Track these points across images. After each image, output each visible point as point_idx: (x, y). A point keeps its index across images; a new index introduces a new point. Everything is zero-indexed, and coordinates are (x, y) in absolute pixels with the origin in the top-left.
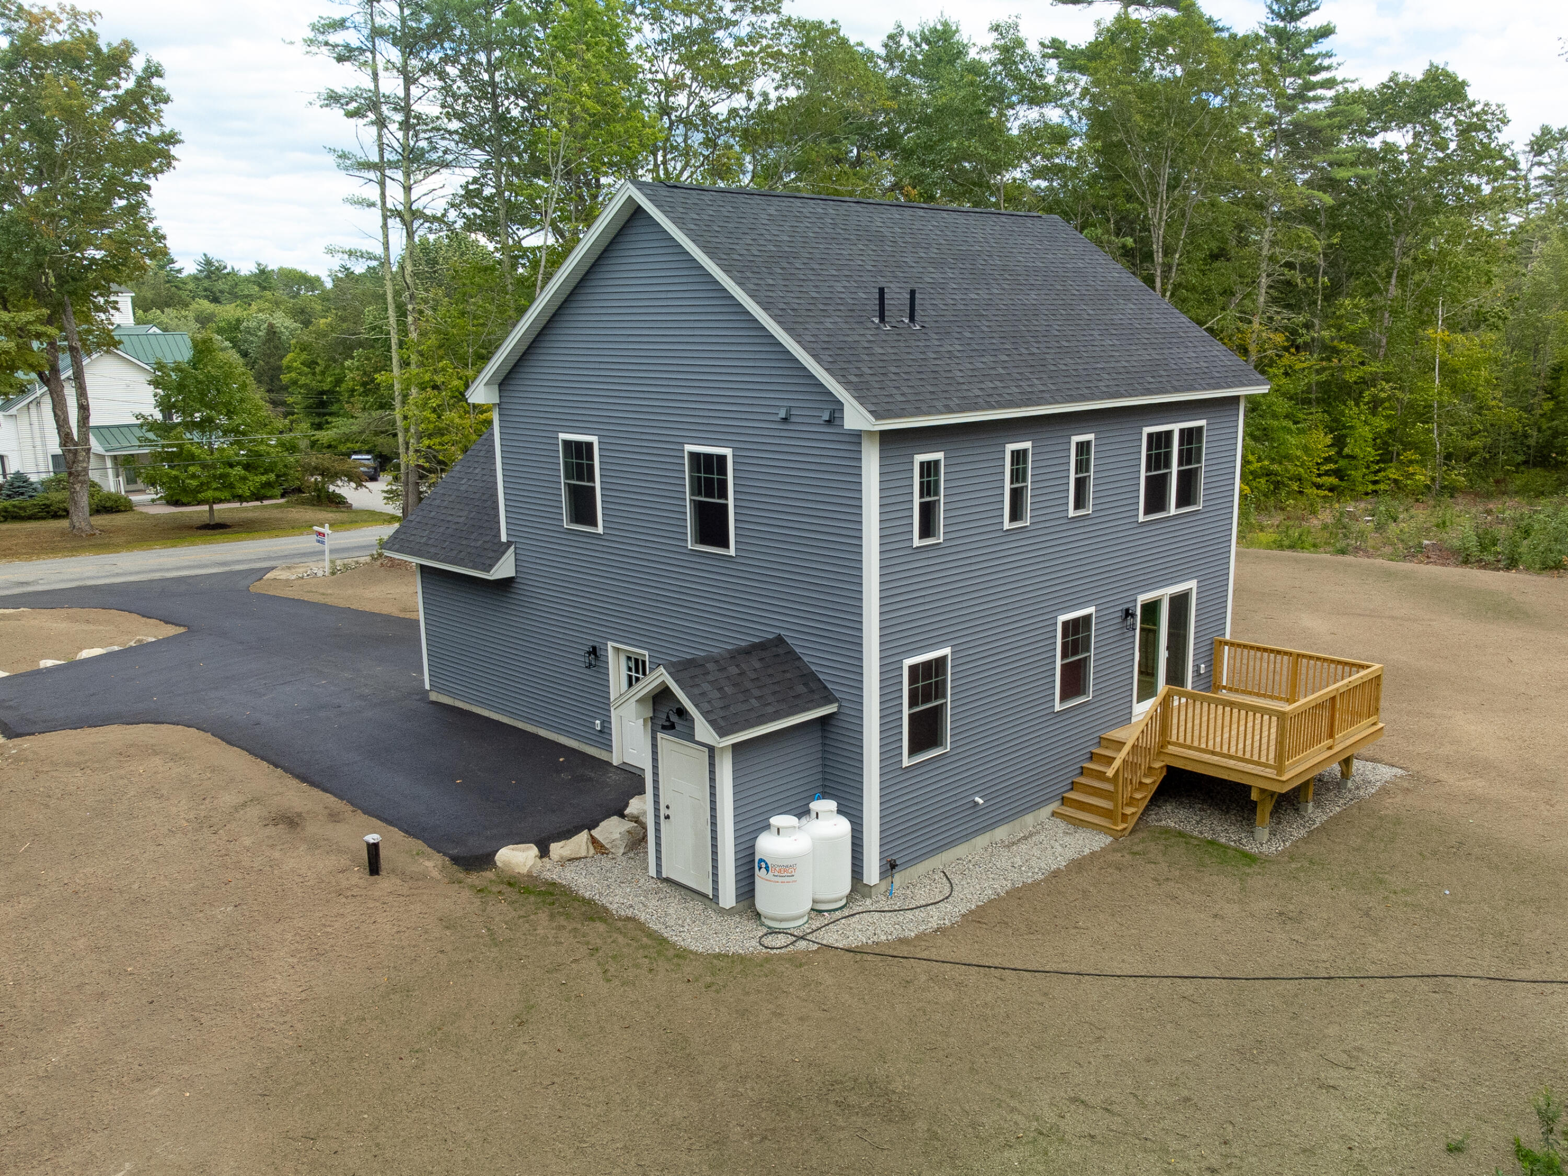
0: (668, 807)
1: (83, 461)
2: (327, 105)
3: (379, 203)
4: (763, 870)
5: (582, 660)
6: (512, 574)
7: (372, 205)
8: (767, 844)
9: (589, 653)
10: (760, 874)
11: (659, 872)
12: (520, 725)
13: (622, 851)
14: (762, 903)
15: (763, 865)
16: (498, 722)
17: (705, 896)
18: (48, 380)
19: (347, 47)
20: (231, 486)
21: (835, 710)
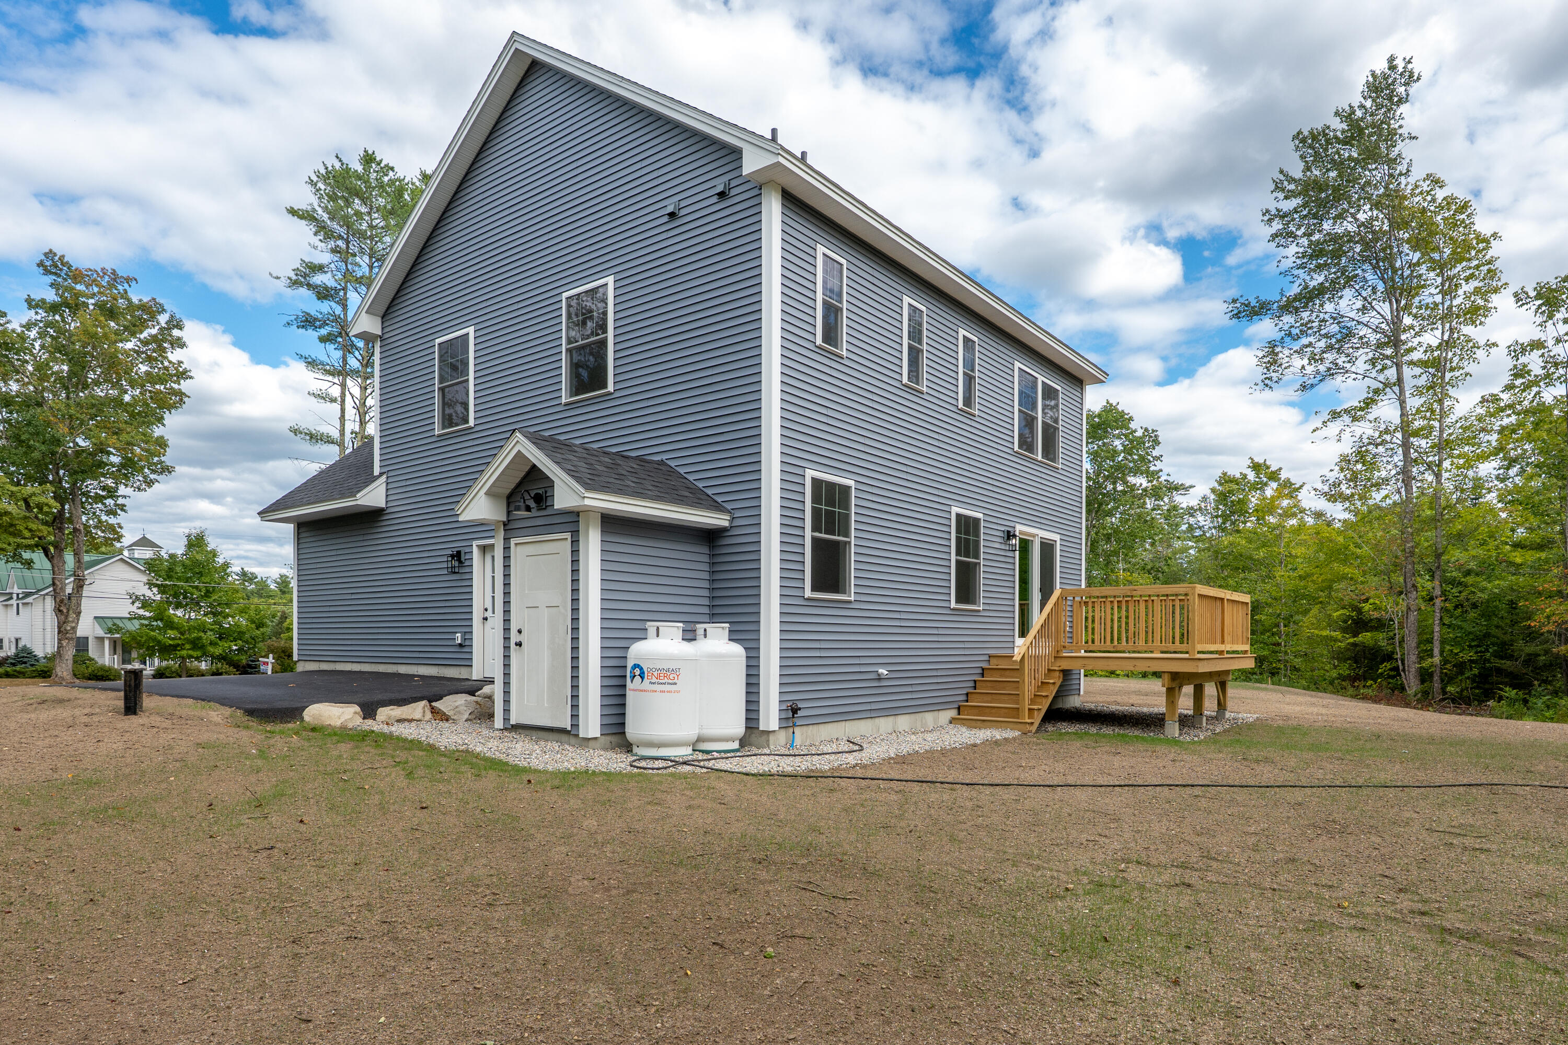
0: (520, 632)
1: (73, 622)
2: (303, 327)
3: (339, 399)
4: (638, 679)
5: (443, 563)
6: (382, 504)
7: (333, 400)
8: (640, 651)
9: (452, 556)
10: (632, 685)
11: (506, 719)
12: (381, 668)
13: (466, 716)
14: (632, 731)
15: (637, 672)
16: (360, 672)
17: (562, 731)
18: (53, 557)
19: (326, 288)
20: (203, 647)
21: (726, 524)
